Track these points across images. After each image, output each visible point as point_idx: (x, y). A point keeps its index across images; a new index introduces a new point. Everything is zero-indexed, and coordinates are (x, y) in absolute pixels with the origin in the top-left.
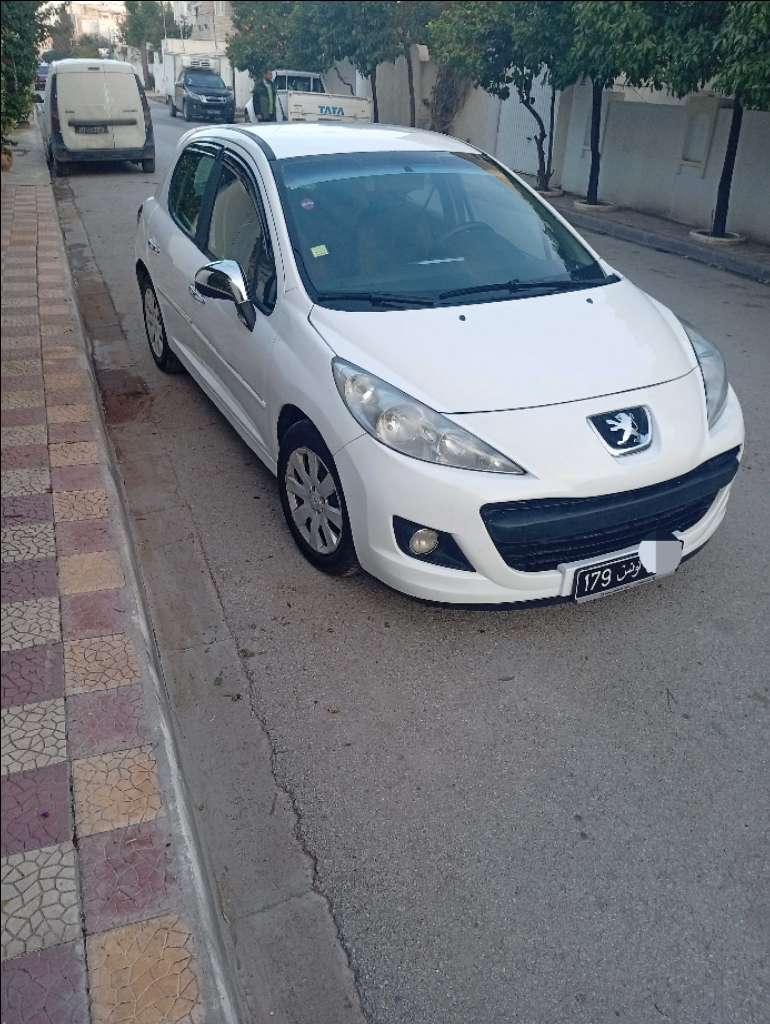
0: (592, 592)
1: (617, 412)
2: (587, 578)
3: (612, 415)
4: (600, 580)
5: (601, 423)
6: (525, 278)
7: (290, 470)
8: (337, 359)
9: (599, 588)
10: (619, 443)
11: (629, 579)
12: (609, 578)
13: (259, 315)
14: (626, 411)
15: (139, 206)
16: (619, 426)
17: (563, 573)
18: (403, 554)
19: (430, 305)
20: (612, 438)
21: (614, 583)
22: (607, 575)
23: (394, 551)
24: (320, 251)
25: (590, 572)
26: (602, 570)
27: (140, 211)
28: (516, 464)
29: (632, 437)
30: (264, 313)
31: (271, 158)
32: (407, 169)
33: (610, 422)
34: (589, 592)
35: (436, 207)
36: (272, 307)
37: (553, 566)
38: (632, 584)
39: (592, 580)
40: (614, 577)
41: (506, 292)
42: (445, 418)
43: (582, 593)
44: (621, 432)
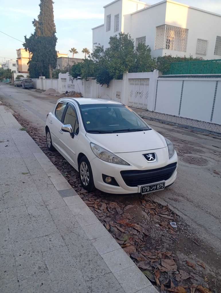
0: (145, 192)
1: (149, 154)
2: (144, 188)
3: (148, 154)
4: (147, 189)
5: (145, 155)
6: (131, 129)
7: (81, 170)
8: (91, 143)
9: (146, 191)
10: (149, 160)
11: (153, 190)
12: (149, 189)
13: (75, 135)
14: (151, 154)
15: (47, 114)
16: (149, 156)
17: (138, 187)
18: (104, 183)
19: (111, 133)
20: (148, 159)
21: (150, 190)
22: (148, 188)
23: (102, 182)
24: (88, 122)
25: (144, 187)
26: (147, 187)
27: (48, 115)
28: (128, 163)
29: (152, 159)
30: (76, 135)
31: (79, 105)
32: (107, 107)
33: (147, 155)
34: (144, 192)
35: (115, 115)
36: (78, 134)
37: (136, 186)
38: (154, 191)
39: (145, 189)
40: (150, 189)
41: (127, 131)
42: (114, 154)
43: (143, 192)
44: (150, 157)
